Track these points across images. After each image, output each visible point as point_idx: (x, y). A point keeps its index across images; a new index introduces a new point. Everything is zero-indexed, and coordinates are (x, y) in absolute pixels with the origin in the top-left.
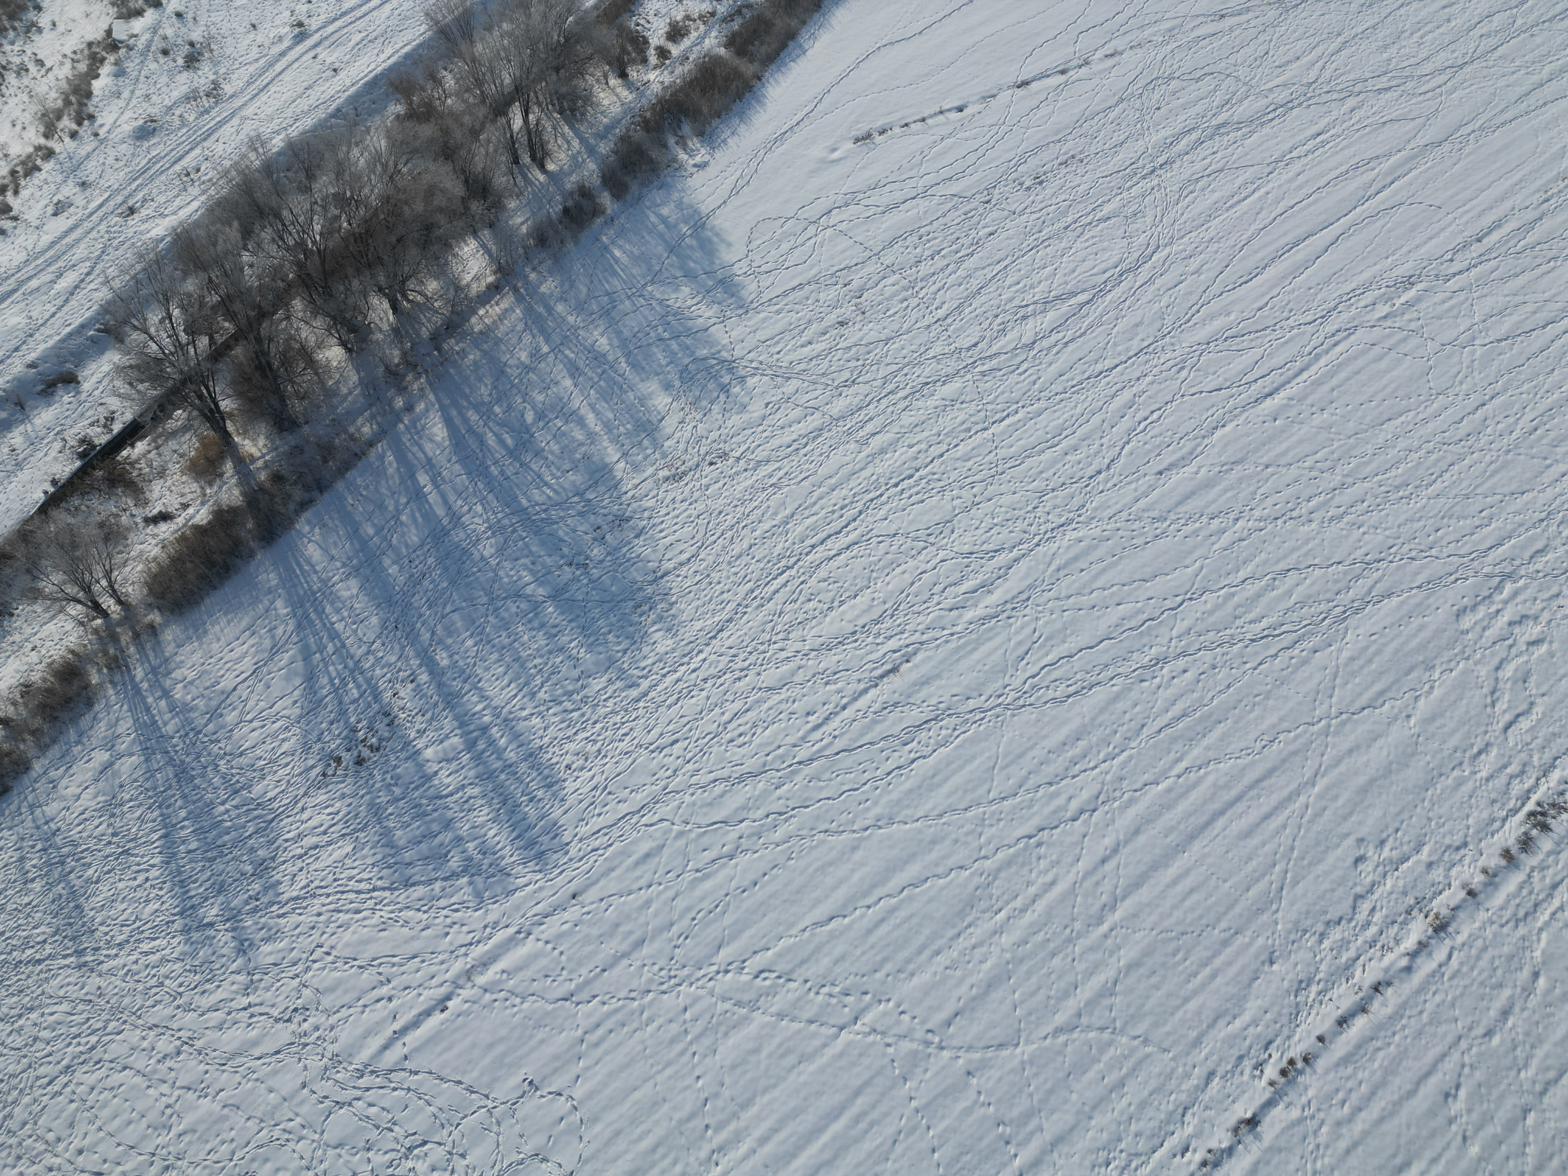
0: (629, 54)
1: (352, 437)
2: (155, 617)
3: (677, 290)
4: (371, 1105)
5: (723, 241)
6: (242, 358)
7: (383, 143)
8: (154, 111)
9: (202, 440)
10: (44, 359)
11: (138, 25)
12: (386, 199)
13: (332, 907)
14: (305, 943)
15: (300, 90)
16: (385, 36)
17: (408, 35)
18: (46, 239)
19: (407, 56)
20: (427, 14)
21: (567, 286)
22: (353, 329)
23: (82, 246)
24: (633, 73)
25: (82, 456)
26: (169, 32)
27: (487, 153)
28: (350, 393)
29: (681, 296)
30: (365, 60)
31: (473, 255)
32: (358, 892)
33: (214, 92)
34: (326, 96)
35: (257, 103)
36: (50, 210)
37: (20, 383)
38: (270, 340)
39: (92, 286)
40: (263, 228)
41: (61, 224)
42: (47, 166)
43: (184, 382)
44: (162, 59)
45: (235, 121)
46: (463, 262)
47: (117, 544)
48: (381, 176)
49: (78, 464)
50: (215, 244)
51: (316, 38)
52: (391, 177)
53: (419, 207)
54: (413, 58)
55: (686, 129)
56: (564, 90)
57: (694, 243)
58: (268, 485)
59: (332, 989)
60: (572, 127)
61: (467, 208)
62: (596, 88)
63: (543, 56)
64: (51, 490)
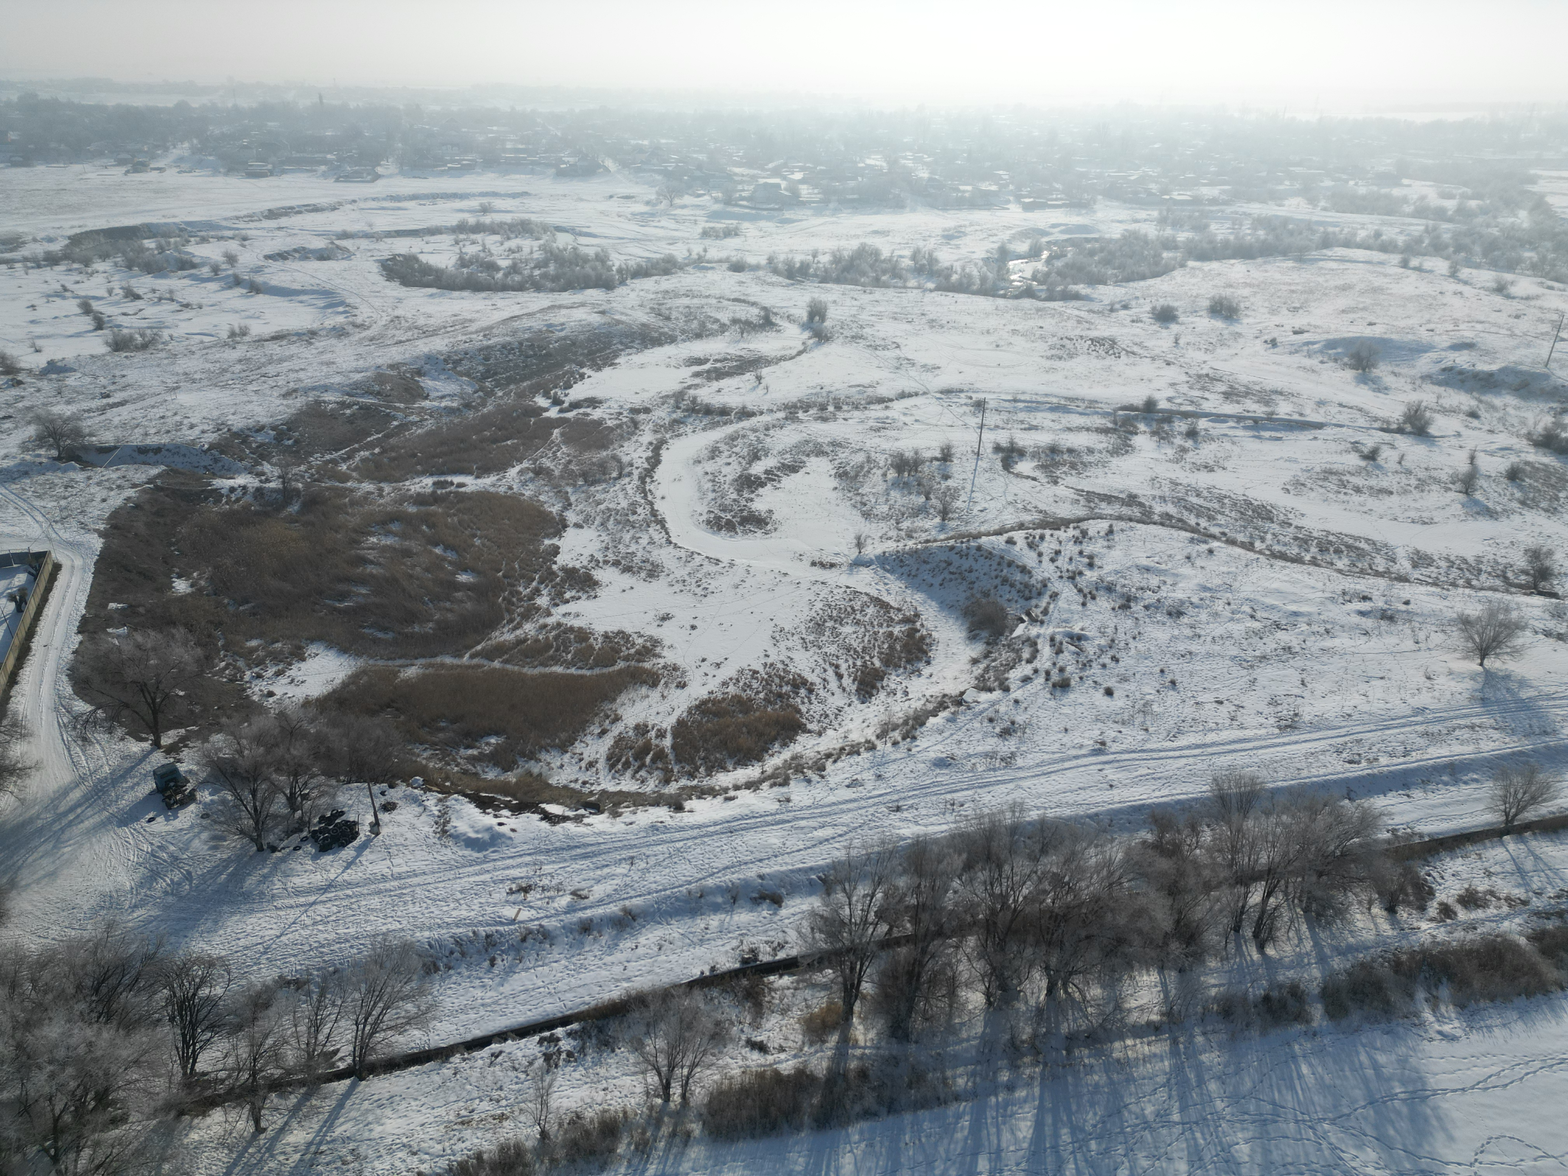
0: (1407, 895)
1: (945, 1080)
2: (696, 1128)
3: (1360, 1147)
5: (1444, 1129)
6: (902, 958)
7: (1120, 856)
8: (958, 752)
9: (830, 1003)
10: (771, 876)
11: (984, 697)
12: (1096, 899)
15: (1074, 787)
16: (1168, 780)
17: (1190, 788)
18: (832, 799)
19: (1178, 802)
20: (1215, 780)
21: (1231, 1069)
22: (1004, 987)
23: (850, 815)
24: (1403, 913)
25: (744, 961)
26: (1002, 709)
27: (1211, 909)
28: (968, 1040)
29: (1362, 1156)
30: (1141, 790)
31: (1150, 987)
33: (1008, 760)
34: (1093, 800)
35: (1035, 781)
36: (847, 782)
37: (746, 884)
38: (933, 956)
39: (837, 845)
40: (983, 869)
41: (849, 794)
42: (865, 755)
43: (849, 950)
44: (986, 723)
45: (1011, 786)
46: (1137, 988)
47: (716, 1046)
48: (1103, 880)
49: (737, 965)
50: (940, 862)
51: (1111, 757)
52: (1111, 885)
53: (1122, 920)
54: (1184, 806)
55: (1445, 992)
56: (1319, 893)
57: (1405, 1110)
58: (852, 1075)
60: (1311, 928)
61: (1166, 944)
62: (1355, 908)
63: (1310, 856)
64: (707, 973)
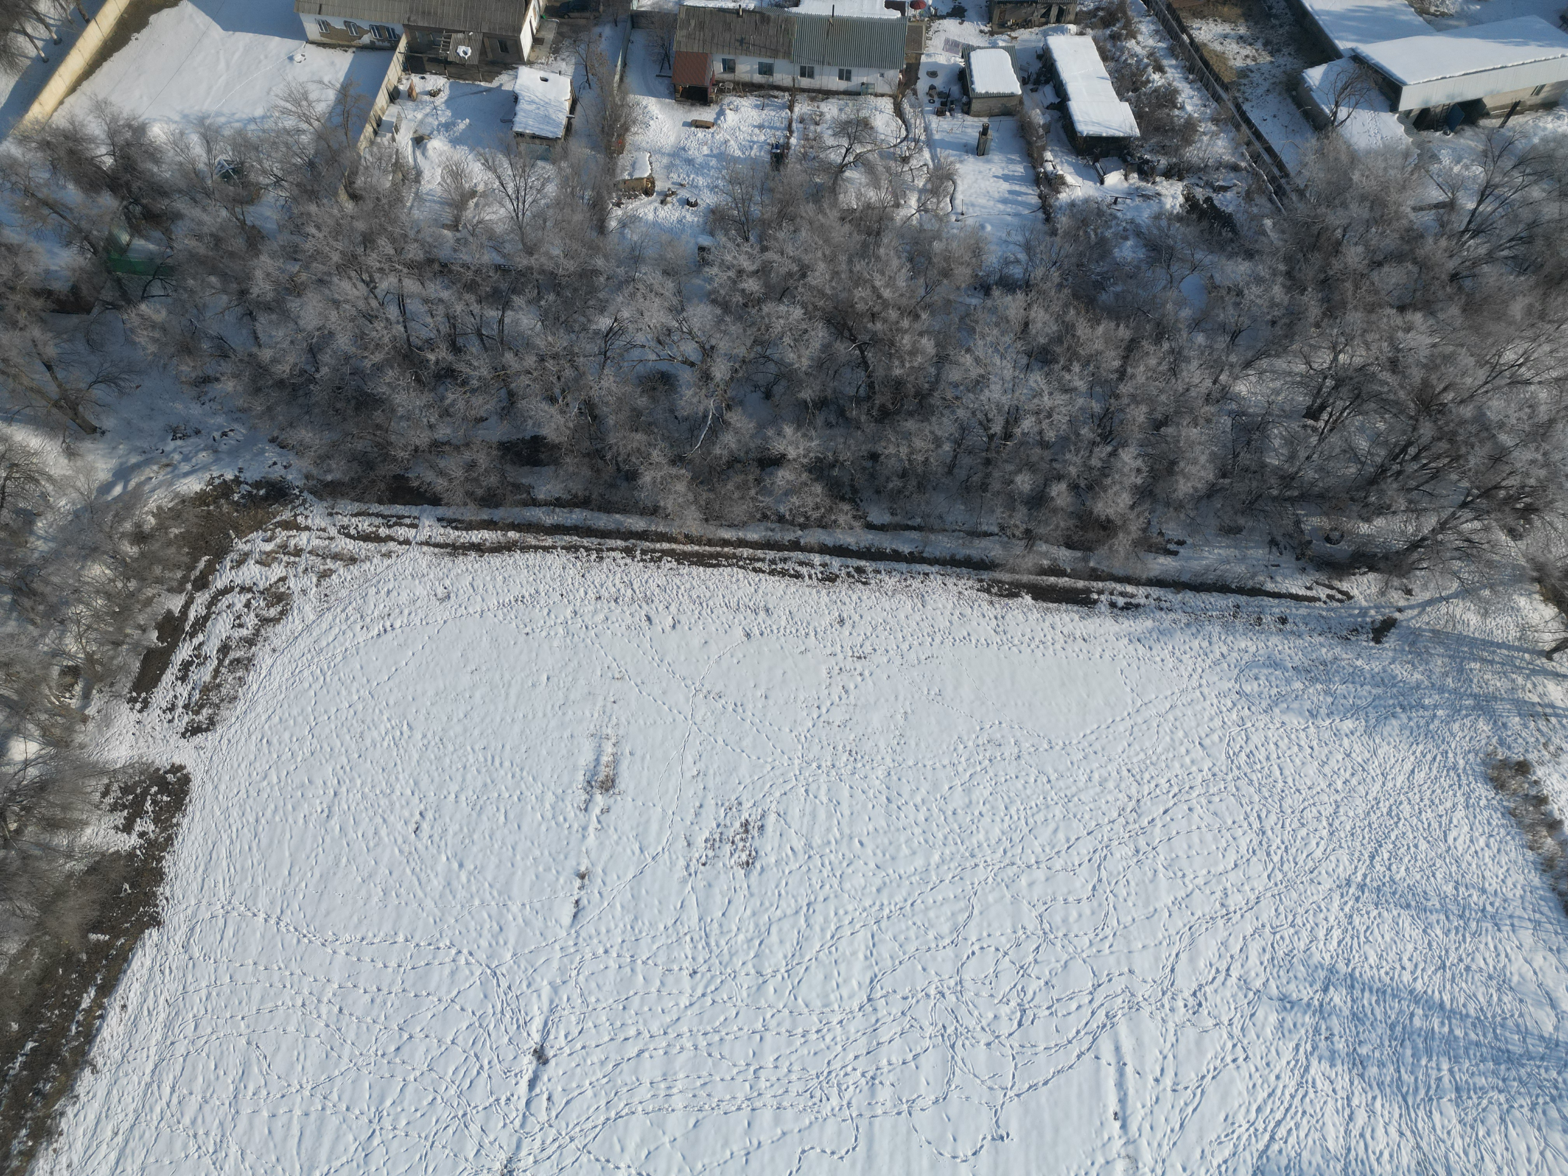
4: (1079, 1007)
13: (1279, 1092)
14: (1257, 1051)
32: (1278, 1123)
59: (1199, 1043)
